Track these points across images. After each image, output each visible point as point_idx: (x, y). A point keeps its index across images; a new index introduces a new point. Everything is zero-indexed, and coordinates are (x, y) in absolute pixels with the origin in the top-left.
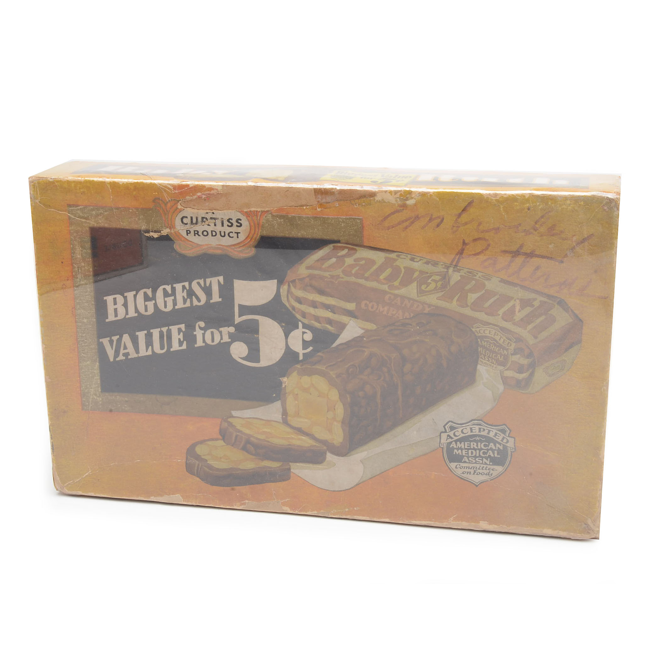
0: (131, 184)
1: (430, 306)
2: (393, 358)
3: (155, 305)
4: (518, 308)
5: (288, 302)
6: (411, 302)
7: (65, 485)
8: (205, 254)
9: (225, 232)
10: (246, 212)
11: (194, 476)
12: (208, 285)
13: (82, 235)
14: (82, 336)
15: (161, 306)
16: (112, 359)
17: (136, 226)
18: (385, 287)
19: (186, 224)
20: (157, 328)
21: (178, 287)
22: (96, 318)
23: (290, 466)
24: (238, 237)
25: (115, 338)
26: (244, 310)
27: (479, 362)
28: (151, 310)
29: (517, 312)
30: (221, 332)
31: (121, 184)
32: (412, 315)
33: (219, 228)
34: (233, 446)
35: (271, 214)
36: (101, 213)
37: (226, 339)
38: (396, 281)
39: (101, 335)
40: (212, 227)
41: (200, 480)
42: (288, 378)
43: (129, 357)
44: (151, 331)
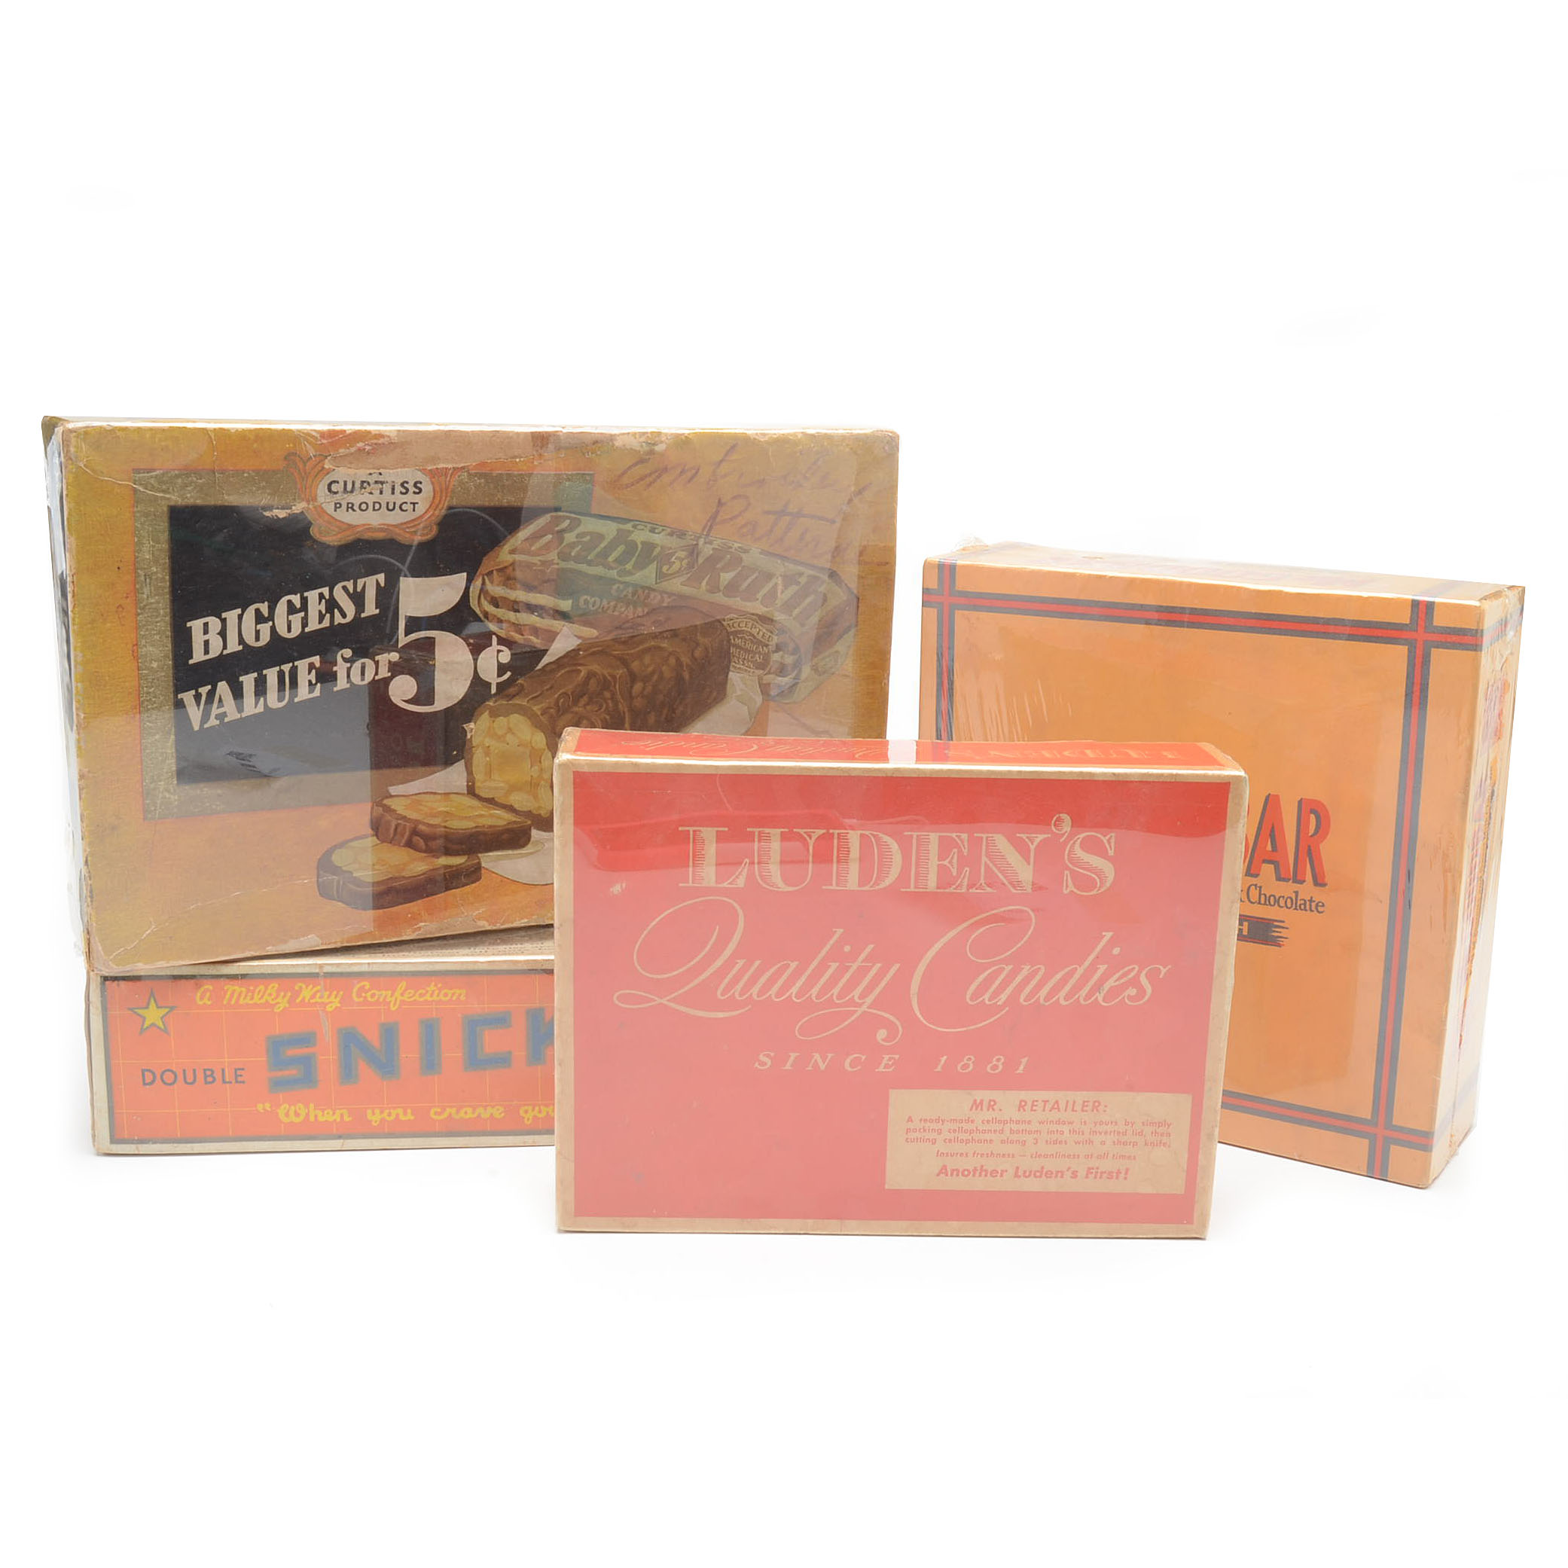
0: (250, 431)
1: (670, 594)
2: (618, 676)
3: (273, 629)
4: (780, 588)
5: (479, 606)
6: (647, 591)
7: (111, 957)
8: (359, 540)
9: (394, 503)
10: (430, 470)
11: (334, 902)
12: (359, 589)
13: (154, 519)
14: (148, 693)
15: (282, 631)
16: (196, 728)
17: (251, 501)
18: (613, 573)
19: (336, 493)
20: (275, 666)
21: (312, 595)
22: (173, 659)
23: (479, 858)
24: (414, 510)
25: (204, 690)
26: (414, 624)
27: (732, 669)
28: (265, 638)
29: (779, 594)
30: (377, 663)
31: (233, 431)
32: (646, 610)
33: (387, 497)
34: (391, 843)
35: (468, 471)
36: (192, 482)
37: (384, 673)
38: (629, 564)
39: (180, 687)
40: (376, 497)
41: (344, 905)
42: (475, 723)
43: (226, 720)
44: (265, 672)
